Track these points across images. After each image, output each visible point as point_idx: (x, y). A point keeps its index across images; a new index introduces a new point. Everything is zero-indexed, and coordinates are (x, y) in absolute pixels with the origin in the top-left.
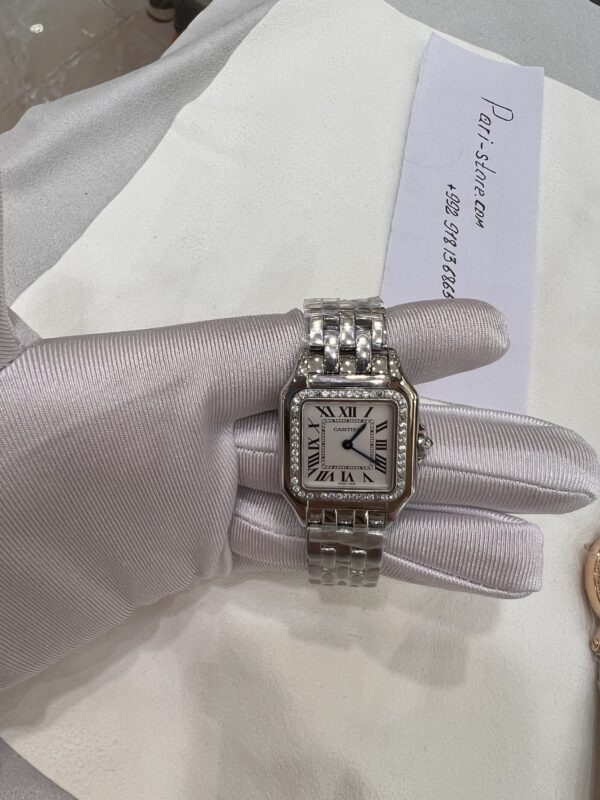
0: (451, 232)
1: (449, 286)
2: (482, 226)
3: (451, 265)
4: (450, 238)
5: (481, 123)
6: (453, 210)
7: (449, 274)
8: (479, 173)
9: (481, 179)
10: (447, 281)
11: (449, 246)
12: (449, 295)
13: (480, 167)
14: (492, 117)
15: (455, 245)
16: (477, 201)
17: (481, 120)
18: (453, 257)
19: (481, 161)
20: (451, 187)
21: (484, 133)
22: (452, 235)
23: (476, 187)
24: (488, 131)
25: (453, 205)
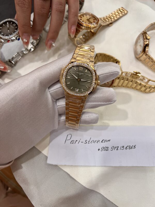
0: (114, 148)
1: (131, 147)
2: (110, 140)
3: (125, 147)
4: (116, 148)
5: (74, 143)
6: (107, 149)
7: (128, 147)
8: (92, 142)
9: (94, 142)
10: (130, 148)
11: (119, 148)
12: (134, 147)
13: (90, 142)
14: (71, 140)
15: (118, 147)
16: (102, 142)
17: (73, 143)
18: (122, 147)
19: (87, 142)
20: (99, 150)
21: (77, 142)
22: (115, 148)
23: (97, 143)
24: (76, 141)
25: (105, 148)
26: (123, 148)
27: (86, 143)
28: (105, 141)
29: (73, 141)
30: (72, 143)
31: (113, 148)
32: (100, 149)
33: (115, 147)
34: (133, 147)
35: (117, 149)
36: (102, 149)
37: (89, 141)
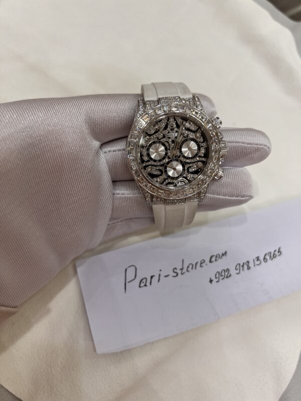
26: (259, 262)
27: (175, 274)
28: (216, 257)
29: (144, 281)
30: (142, 285)
31: (238, 267)
32: (213, 278)
33: (242, 264)
34: (277, 253)
35: (249, 268)
36: (217, 276)
37: (182, 269)
